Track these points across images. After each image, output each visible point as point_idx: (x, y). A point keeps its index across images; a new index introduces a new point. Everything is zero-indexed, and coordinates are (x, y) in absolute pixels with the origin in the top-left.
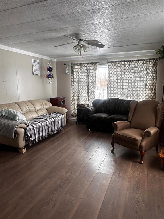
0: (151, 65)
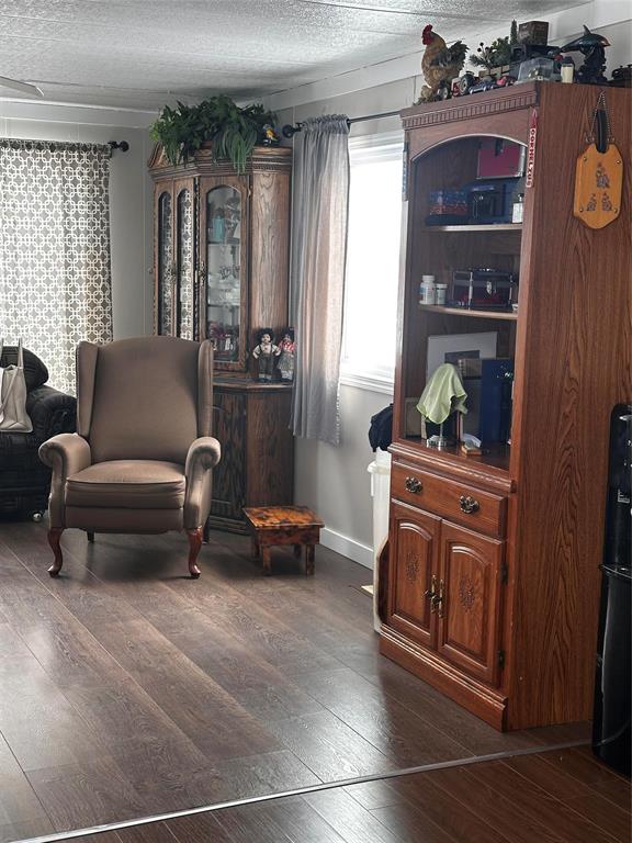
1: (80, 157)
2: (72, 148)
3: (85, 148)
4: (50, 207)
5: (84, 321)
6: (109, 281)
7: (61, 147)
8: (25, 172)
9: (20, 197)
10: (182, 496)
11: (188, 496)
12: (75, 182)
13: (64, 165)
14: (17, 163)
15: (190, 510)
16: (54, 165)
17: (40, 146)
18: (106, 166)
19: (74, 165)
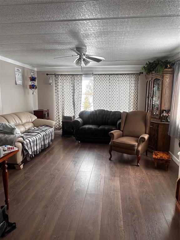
0: (133, 79)
1: (133, 76)
2: (132, 74)
3: (134, 74)
4: (127, 85)
5: (132, 107)
6: (138, 99)
7: (130, 74)
8: (122, 79)
9: (121, 84)
10: (136, 148)
11: (137, 148)
12: (132, 80)
13: (130, 77)
14: (121, 78)
15: (138, 151)
16: (128, 77)
17: (125, 74)
18: (138, 77)
19: (132, 77)
